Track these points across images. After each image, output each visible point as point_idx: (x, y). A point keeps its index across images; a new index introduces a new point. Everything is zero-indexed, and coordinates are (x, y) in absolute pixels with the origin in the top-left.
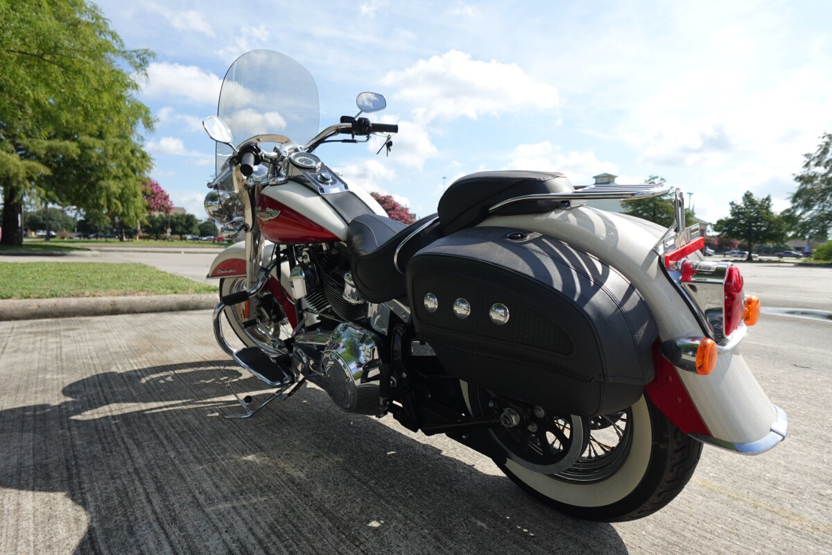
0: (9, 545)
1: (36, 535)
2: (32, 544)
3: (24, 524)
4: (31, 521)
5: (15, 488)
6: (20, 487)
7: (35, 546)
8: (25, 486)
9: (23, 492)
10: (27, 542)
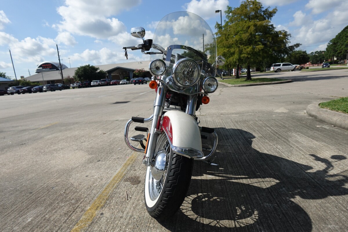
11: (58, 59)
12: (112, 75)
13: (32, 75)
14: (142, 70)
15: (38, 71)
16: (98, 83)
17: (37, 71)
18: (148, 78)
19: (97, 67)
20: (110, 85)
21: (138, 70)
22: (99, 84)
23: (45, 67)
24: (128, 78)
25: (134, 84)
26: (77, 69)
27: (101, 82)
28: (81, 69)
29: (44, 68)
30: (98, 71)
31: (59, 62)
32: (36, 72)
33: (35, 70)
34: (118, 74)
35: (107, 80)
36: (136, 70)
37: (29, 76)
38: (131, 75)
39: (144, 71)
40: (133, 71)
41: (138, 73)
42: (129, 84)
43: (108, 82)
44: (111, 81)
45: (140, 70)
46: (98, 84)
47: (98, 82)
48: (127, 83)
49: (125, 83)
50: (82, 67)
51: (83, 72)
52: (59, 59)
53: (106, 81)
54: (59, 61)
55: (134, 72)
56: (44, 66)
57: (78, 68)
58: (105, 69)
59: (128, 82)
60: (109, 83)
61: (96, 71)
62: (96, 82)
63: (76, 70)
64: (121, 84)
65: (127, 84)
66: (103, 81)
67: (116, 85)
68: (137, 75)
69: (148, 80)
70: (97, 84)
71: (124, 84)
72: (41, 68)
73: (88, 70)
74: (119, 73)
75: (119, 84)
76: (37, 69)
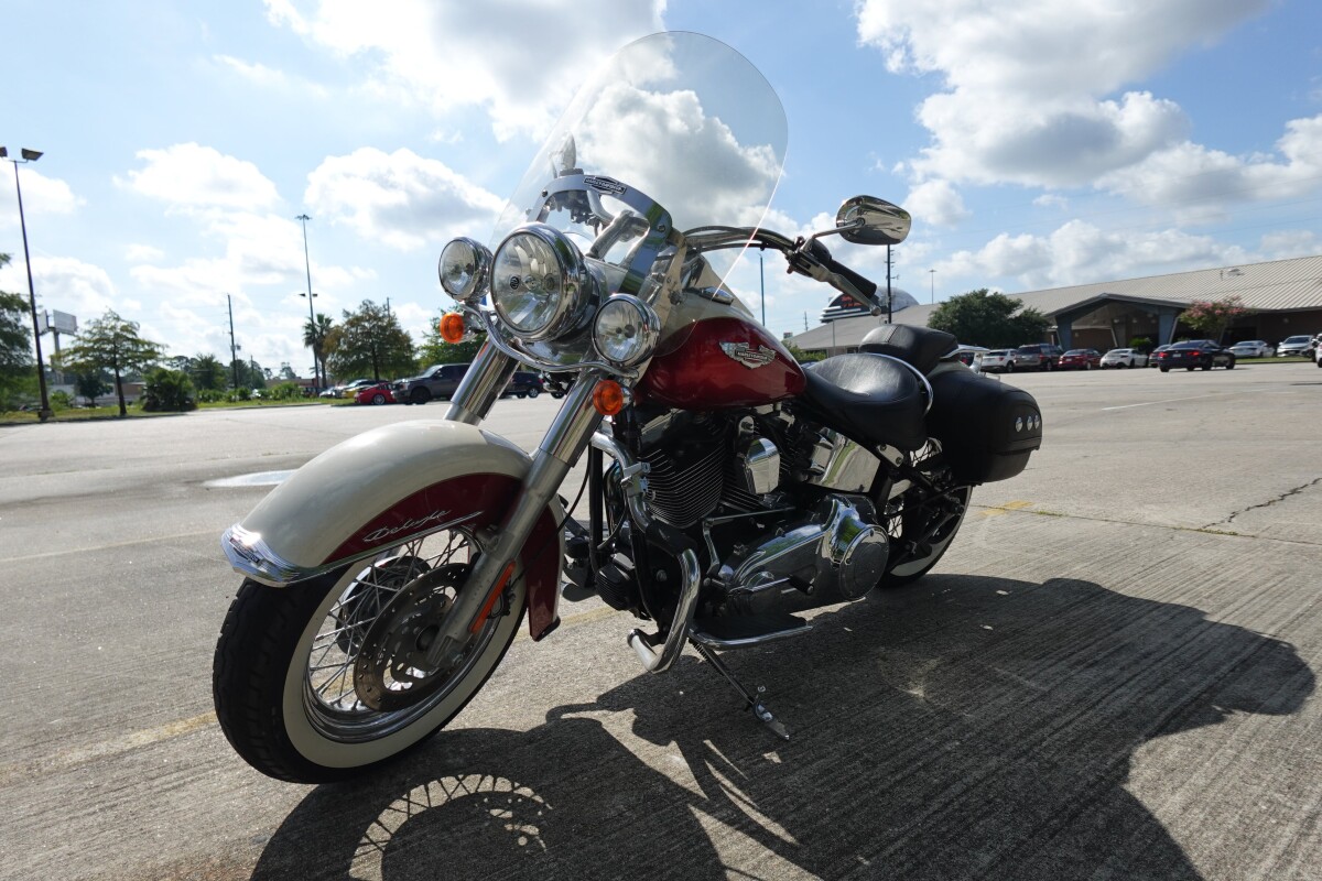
0: (1234, 771)
1: (1201, 764)
2: (1212, 759)
3: (1202, 782)
4: (1192, 781)
5: (1168, 836)
6: (1161, 833)
7: (1211, 756)
8: (1155, 829)
9: (1164, 822)
10: (1215, 762)
11: (886, 274)
12: (1074, 327)
13: (811, 328)
14: (1230, 307)
15: (827, 320)
16: (1008, 358)
17: (825, 316)
18: (1255, 342)
19: (1014, 299)
20: (1056, 368)
21: (1202, 308)
22: (1011, 362)
23: (850, 305)
24: (1147, 339)
25: (1158, 370)
26: (940, 306)
27: (1019, 356)
28: (952, 309)
29: (846, 308)
30: (1018, 313)
31: (886, 286)
32: (823, 321)
33: (820, 314)
34: (1104, 323)
35: (1043, 350)
36: (1193, 305)
37: (804, 331)
38: (1167, 327)
39: (1235, 311)
40: (1179, 309)
41: (1200, 318)
42: (1146, 366)
43: (1049, 356)
44: (1062, 353)
45: (1215, 306)
46: (1004, 363)
47: (1009, 354)
48: (1133, 361)
49: (1127, 362)
50: (955, 301)
51: (956, 318)
52: (889, 277)
53: (1040, 352)
54: (886, 282)
55: (1183, 316)
56: (847, 302)
57: (944, 303)
58: (1046, 307)
59: (1141, 358)
60: (1050, 360)
61: (1009, 312)
62: (997, 357)
63: (935, 309)
64: (1106, 367)
65: (1132, 365)
66: (1026, 351)
67: (1084, 368)
68: (1195, 327)
69: (1258, 352)
70: (1000, 363)
71: (1120, 366)
72: (839, 307)
73: (977, 310)
74: (1112, 320)
75: (1096, 367)
76: (827, 311)
